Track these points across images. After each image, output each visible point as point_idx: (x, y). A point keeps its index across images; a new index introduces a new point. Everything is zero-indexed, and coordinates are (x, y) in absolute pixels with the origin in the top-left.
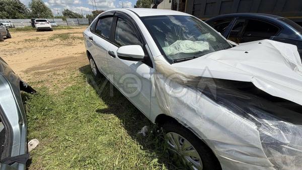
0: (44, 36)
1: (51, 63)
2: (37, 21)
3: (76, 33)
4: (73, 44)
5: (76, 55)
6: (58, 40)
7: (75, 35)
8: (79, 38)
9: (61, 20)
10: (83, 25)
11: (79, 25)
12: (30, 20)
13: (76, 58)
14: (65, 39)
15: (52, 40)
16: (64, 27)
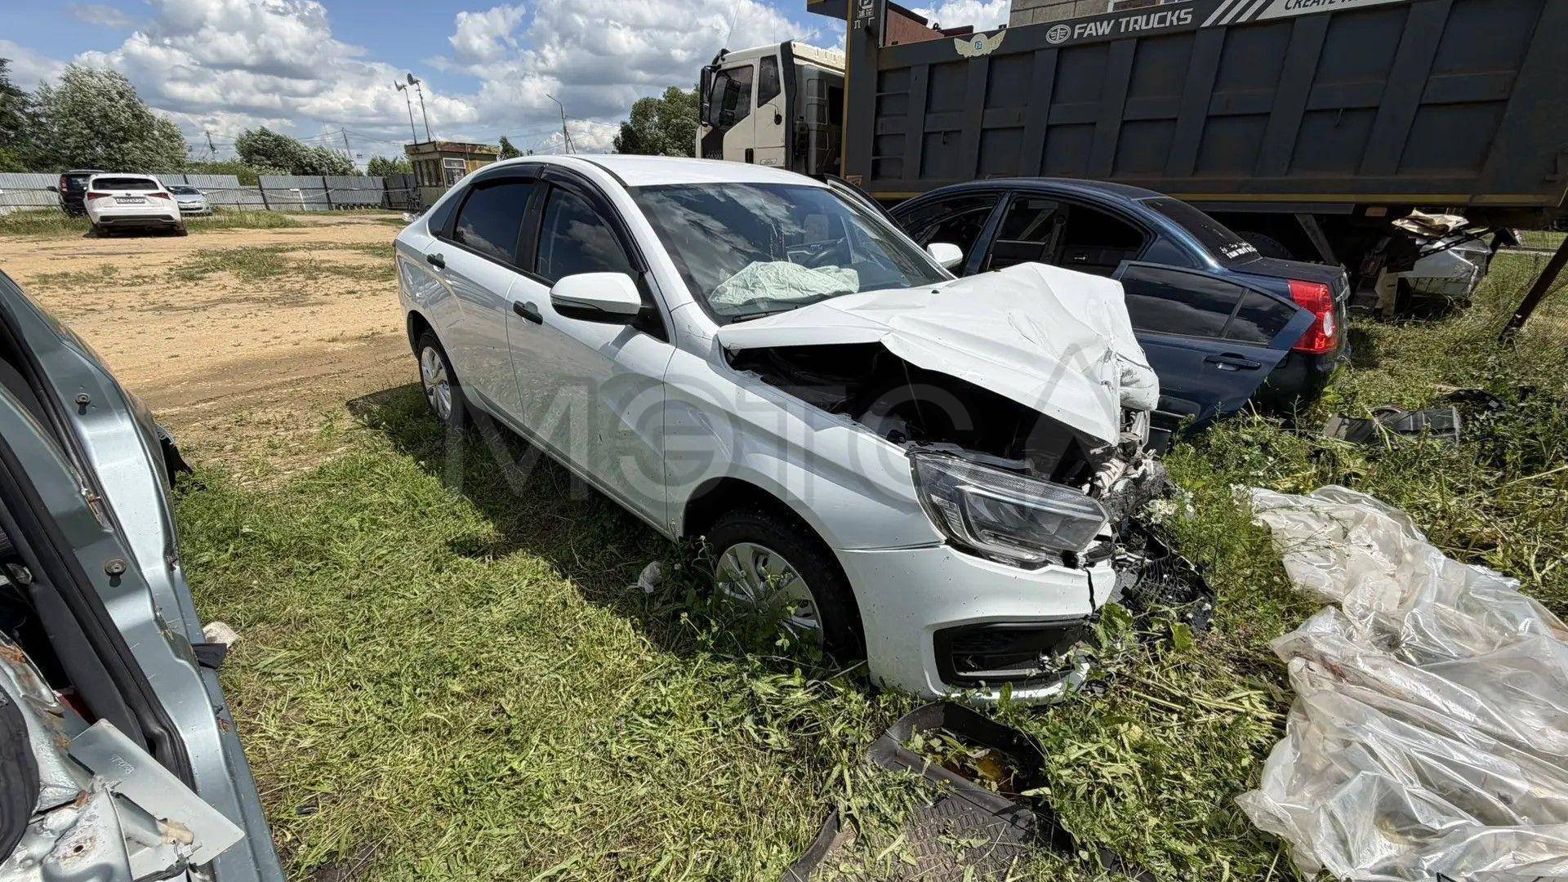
0: (145, 259)
1: (215, 378)
2: (99, 184)
3: (322, 246)
4: (312, 299)
5: (339, 347)
6: (228, 279)
7: (318, 255)
8: (337, 271)
9: (232, 180)
10: (350, 207)
11: (333, 206)
12: (54, 179)
13: (338, 358)
14: (262, 275)
15: (191, 278)
16: (249, 218)
